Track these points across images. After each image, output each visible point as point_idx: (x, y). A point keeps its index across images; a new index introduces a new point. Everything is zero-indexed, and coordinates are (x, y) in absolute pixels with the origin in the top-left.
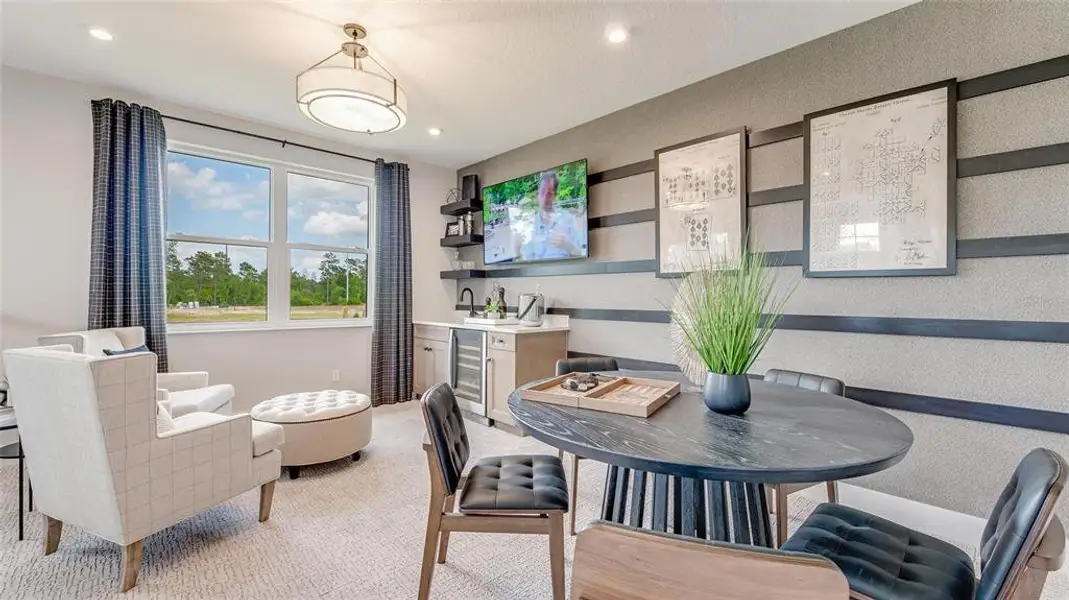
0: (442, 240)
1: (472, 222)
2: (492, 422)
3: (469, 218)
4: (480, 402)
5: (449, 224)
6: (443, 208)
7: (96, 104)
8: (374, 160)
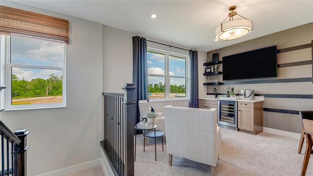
0: (204, 74)
1: (217, 68)
2: (238, 130)
3: (216, 66)
4: (235, 123)
5: (206, 69)
6: (204, 64)
7: (134, 38)
8: (189, 50)
